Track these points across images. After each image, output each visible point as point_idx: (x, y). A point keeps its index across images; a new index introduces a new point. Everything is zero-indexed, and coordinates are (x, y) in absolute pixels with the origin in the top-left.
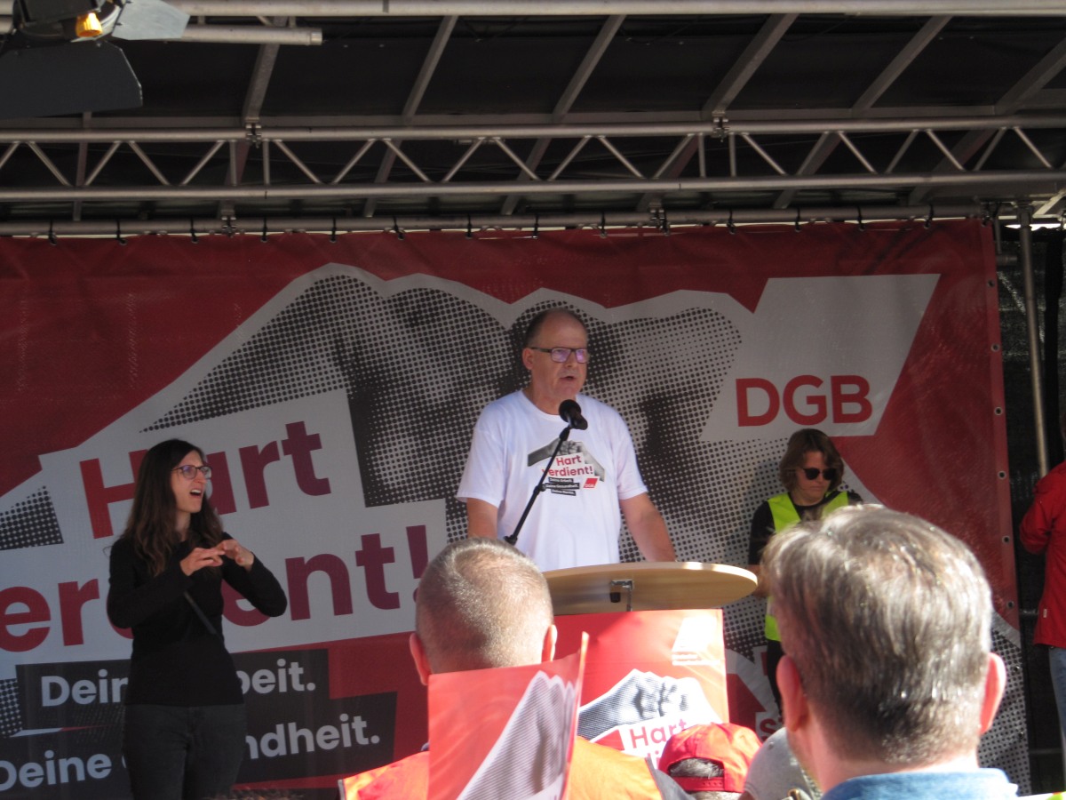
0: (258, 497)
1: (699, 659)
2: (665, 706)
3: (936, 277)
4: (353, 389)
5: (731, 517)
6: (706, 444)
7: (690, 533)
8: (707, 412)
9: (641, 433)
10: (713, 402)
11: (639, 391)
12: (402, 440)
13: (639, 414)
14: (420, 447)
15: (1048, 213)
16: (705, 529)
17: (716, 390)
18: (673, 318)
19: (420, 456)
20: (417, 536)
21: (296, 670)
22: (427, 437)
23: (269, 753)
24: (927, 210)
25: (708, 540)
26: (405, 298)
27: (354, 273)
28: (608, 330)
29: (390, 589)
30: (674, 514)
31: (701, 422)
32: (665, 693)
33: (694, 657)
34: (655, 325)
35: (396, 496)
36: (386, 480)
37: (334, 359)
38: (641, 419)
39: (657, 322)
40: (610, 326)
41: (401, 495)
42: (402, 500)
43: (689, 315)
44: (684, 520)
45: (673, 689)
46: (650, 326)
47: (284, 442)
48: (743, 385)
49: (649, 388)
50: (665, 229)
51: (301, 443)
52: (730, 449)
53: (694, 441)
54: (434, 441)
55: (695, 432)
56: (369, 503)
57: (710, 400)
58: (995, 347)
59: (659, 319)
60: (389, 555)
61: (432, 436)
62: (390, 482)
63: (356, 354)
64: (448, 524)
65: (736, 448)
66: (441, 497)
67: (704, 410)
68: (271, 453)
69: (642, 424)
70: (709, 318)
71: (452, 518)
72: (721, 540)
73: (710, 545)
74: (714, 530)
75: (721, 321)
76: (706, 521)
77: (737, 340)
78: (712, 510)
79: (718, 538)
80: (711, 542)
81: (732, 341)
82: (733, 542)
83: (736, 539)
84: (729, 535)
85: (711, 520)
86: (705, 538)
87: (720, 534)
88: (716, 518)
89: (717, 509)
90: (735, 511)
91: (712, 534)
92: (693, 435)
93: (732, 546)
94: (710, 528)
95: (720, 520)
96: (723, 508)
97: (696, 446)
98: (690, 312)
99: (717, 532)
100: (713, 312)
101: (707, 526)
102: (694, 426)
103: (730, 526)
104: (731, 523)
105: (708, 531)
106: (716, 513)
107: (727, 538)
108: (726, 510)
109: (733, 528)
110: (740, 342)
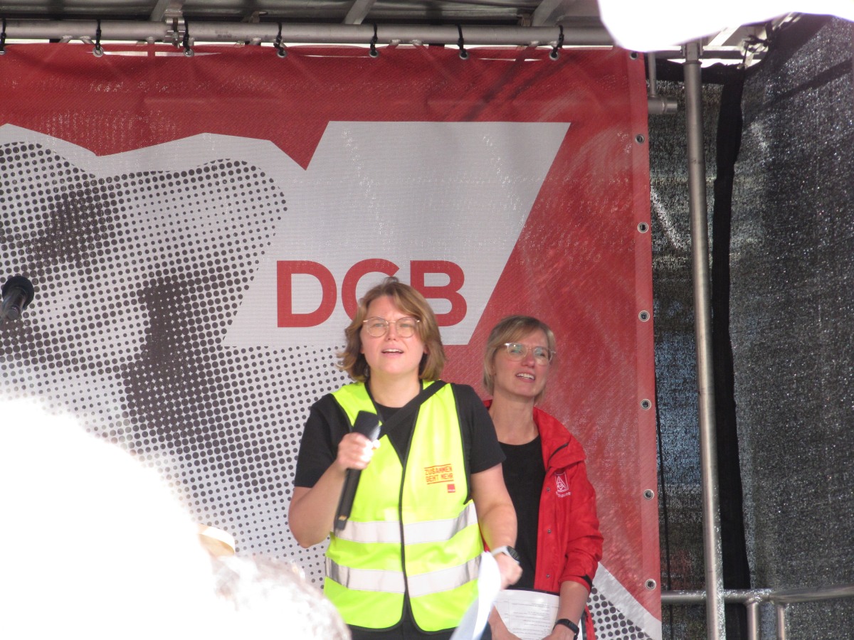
3: (564, 127)
5: (260, 454)
6: (232, 350)
7: (203, 474)
8: (235, 306)
9: (140, 332)
10: (243, 292)
11: (140, 273)
13: (138, 305)
15: (726, 44)
16: (225, 469)
17: (248, 275)
18: (191, 172)
24: (553, 35)
25: (228, 484)
28: (99, 186)
30: (182, 446)
31: (226, 319)
34: (166, 181)
38: (140, 313)
39: (169, 177)
40: (101, 181)
43: (214, 168)
44: (196, 455)
46: (159, 183)
48: (286, 270)
49: (154, 270)
50: (186, 47)
52: (265, 359)
53: (215, 345)
55: (216, 333)
57: (239, 289)
58: (643, 228)
59: (172, 174)
65: (272, 357)
67: (230, 303)
69: (141, 320)
70: (243, 174)
72: (247, 484)
73: (230, 492)
74: (237, 471)
75: (260, 179)
76: (226, 457)
77: (281, 206)
78: (235, 443)
79: (243, 481)
80: (232, 487)
81: (273, 208)
82: (264, 489)
83: (267, 484)
84: (258, 478)
85: (234, 456)
86: (224, 481)
87: (246, 477)
88: (241, 454)
89: (243, 442)
90: (267, 445)
91: (234, 475)
92: (214, 337)
93: (261, 493)
94: (232, 468)
95: (246, 457)
96: (250, 440)
97: (217, 352)
98: (217, 164)
99: (241, 474)
100: (249, 166)
101: (228, 464)
102: (215, 325)
103: (259, 466)
104: (262, 462)
105: (229, 472)
106: (240, 446)
107: (255, 483)
108: (255, 443)
109: (264, 469)
110: (285, 209)
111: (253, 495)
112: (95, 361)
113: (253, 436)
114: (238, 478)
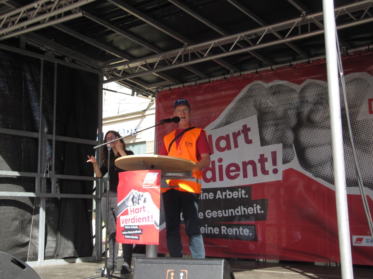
0: (236, 146)
1: (151, 186)
4: (259, 114)
5: (366, 144)
6: (359, 121)
10: (361, 107)
12: (271, 127)
14: (276, 129)
16: (358, 148)
17: (362, 103)
18: (348, 82)
19: (276, 131)
20: (274, 154)
21: (243, 192)
22: (278, 126)
23: (237, 214)
25: (359, 152)
26: (272, 87)
27: (260, 82)
29: (266, 169)
30: (348, 144)
31: (357, 114)
32: (140, 197)
33: (149, 185)
35: (269, 143)
36: (266, 139)
37: (254, 106)
41: (270, 143)
42: (270, 144)
43: (353, 81)
45: (142, 196)
47: (242, 130)
48: (370, 101)
50: (348, 55)
51: (246, 130)
52: (366, 122)
53: (355, 120)
54: (279, 127)
55: (355, 117)
56: (262, 145)
60: (266, 160)
61: (279, 125)
62: (267, 139)
63: (260, 105)
64: (283, 150)
65: (368, 121)
66: (281, 143)
67: (358, 110)
68: (239, 133)
70: (359, 81)
71: (284, 149)
72: (364, 151)
73: (359, 153)
74: (361, 148)
75: (363, 81)
76: (358, 145)
77: (368, 86)
78: (360, 142)
79: (362, 151)
80: (360, 152)
81: (367, 87)
82: (368, 152)
83: (368, 151)
84: (366, 150)
85: (360, 145)
86: (358, 151)
87: (363, 150)
88: (362, 145)
89: (362, 142)
90: (368, 142)
91: (360, 150)
92: (354, 119)
93: (367, 153)
94: (360, 148)
95: (363, 145)
96: (364, 141)
97: (355, 122)
98: (354, 79)
99: (362, 149)
100: (361, 79)
101: (359, 147)
102: (355, 116)
103: (366, 147)
104: (367, 146)
105: (359, 149)
106: (361, 143)
107: (365, 151)
108: (365, 142)
109: (367, 148)
110: (369, 87)
111: (365, 154)
112: (327, 127)
113: (364, 140)
114: (361, 150)
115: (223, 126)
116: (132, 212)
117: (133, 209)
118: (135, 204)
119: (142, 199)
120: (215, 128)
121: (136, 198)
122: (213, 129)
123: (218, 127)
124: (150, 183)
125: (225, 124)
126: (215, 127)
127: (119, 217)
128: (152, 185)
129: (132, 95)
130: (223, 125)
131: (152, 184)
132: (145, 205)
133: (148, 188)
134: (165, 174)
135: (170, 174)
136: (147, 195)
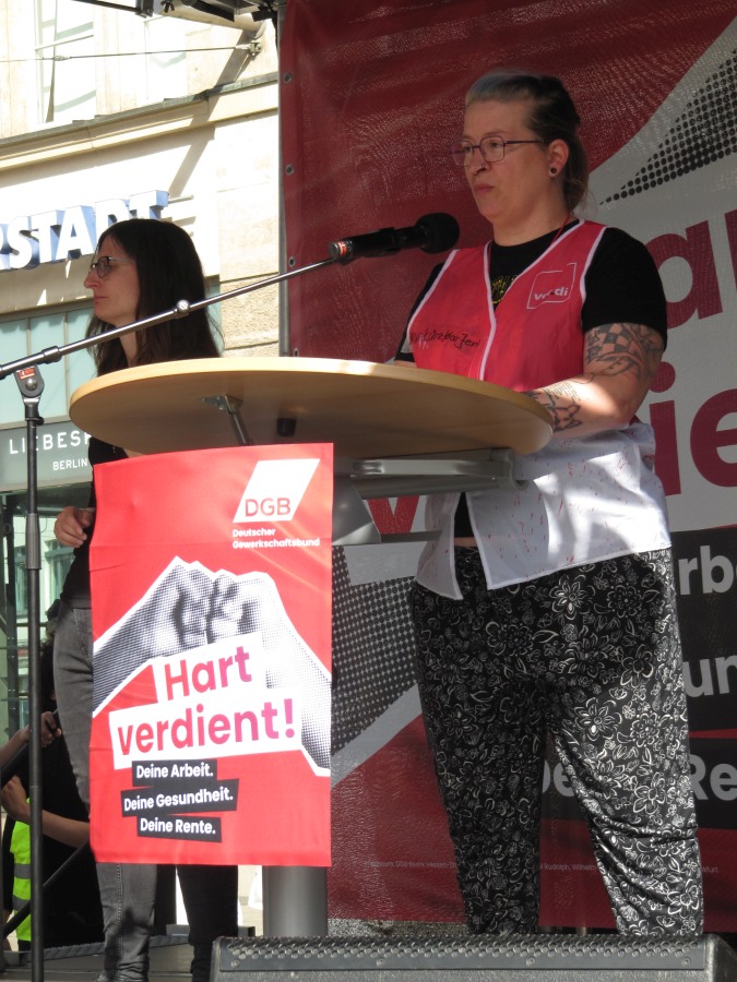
1: (279, 536)
2: (217, 624)
32: (219, 600)
33: (271, 532)
45: (231, 592)
115: (673, 176)
116: (178, 688)
117: (183, 664)
118: (189, 638)
119: (233, 609)
120: (627, 189)
121: (197, 606)
122: (616, 197)
123: (642, 184)
124: (275, 518)
125: (685, 161)
126: (630, 184)
127: (104, 716)
128: (285, 531)
129: (138, 10)
130: (672, 167)
131: (285, 524)
132: (248, 642)
133: (259, 549)
134: (357, 466)
135: (385, 468)
136: (258, 587)
